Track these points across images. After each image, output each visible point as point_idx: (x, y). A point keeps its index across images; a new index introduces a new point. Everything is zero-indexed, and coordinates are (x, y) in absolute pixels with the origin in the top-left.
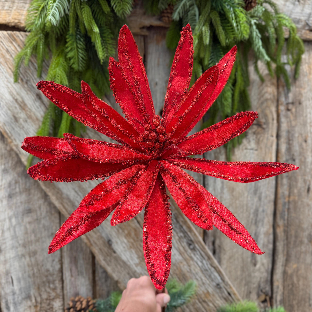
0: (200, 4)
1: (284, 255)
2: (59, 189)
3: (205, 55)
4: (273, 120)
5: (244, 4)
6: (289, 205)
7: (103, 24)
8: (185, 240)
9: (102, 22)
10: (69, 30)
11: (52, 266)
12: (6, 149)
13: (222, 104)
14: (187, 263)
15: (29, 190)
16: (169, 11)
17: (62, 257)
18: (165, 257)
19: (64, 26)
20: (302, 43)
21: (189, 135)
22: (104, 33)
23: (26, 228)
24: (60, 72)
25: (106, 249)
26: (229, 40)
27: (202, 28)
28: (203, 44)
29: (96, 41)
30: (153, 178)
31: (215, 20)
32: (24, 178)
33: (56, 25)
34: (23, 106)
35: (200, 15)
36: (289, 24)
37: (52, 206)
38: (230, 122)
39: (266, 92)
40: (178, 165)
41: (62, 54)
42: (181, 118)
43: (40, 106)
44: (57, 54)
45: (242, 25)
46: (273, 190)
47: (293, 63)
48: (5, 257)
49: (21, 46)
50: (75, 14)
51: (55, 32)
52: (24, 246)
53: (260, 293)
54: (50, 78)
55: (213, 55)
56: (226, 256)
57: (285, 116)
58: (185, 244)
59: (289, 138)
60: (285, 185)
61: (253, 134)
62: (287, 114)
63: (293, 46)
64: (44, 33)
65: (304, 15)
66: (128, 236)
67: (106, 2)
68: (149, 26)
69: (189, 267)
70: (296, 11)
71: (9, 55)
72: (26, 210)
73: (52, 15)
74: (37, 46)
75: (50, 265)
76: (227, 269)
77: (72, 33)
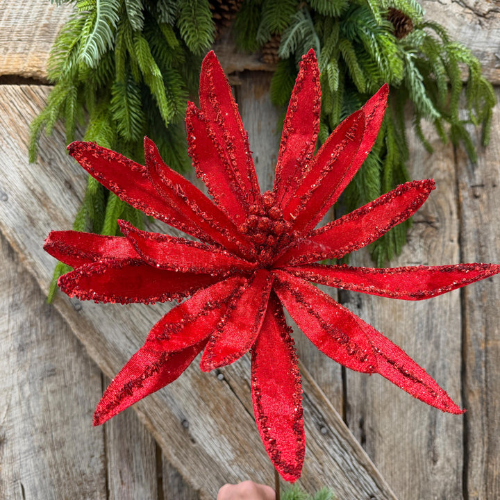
0: (323, 31)
1: (484, 444)
2: (100, 334)
3: (332, 110)
4: (451, 213)
5: (392, 28)
7: (169, 67)
8: (312, 419)
9: (168, 62)
10: (115, 78)
11: (89, 466)
12: (16, 271)
13: (365, 187)
14: (318, 459)
15: (53, 337)
16: (274, 45)
17: (105, 450)
19: (108, 71)
20: (491, 89)
22: (168, 81)
23: (47, 401)
25: (178, 436)
26: (370, 83)
27: (326, 66)
28: (330, 92)
29: (157, 92)
31: (347, 53)
32: (44, 318)
33: (94, 66)
34: (43, 200)
35: (321, 47)
36: (468, 57)
37: (90, 363)
39: (438, 169)
41: (105, 116)
43: (71, 200)
44: (97, 116)
45: (392, 61)
46: (459, 331)
47: (479, 122)
48: (12, 451)
49: (42, 107)
50: (125, 52)
52: (44, 431)
56: (383, 446)
57: (470, 206)
58: (313, 425)
59: (480, 242)
60: (479, 321)
61: (418, 238)
62: (474, 203)
63: (477, 93)
64: (77, 84)
65: (492, 45)
66: (216, 412)
67: (172, 31)
68: (242, 70)
69: (320, 466)
70: (477, 39)
71: (23, 120)
72: (48, 371)
73: (87, 51)
74: (65, 105)
75: (87, 464)
76: (385, 468)
77: (120, 81)
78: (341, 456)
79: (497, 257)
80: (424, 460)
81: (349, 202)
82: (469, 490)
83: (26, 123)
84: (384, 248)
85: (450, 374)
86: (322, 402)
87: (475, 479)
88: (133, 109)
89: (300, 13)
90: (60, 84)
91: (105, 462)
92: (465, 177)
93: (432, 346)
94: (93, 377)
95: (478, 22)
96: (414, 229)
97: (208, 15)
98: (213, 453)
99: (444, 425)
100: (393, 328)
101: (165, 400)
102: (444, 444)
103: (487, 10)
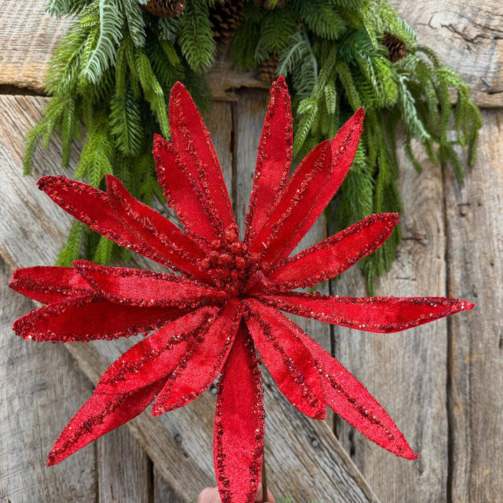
0: (320, 53)
1: (467, 454)
3: (329, 131)
4: (439, 231)
5: (387, 53)
7: (169, 84)
8: (304, 432)
9: (168, 79)
10: (115, 92)
11: (79, 482)
13: (358, 205)
14: (309, 471)
15: (44, 350)
16: (271, 64)
17: (96, 465)
19: (106, 85)
20: (478, 112)
23: (37, 416)
24: (100, 158)
25: (171, 450)
26: (366, 105)
27: (324, 88)
28: (327, 114)
29: (158, 109)
31: (344, 75)
33: (96, 82)
34: (37, 213)
35: (319, 69)
36: (457, 82)
37: (81, 377)
39: (426, 188)
41: (103, 130)
44: (94, 130)
45: (387, 84)
46: (445, 345)
47: (466, 143)
49: (37, 117)
50: (125, 68)
51: (92, 95)
52: (33, 447)
54: (84, 166)
56: (371, 458)
57: (457, 224)
58: (304, 438)
59: (465, 259)
60: (464, 335)
61: (407, 254)
62: (460, 221)
63: (465, 116)
64: (74, 96)
65: (479, 69)
66: (209, 426)
67: (173, 49)
68: (239, 86)
69: (311, 478)
70: (465, 64)
71: (18, 131)
72: (38, 385)
73: (90, 68)
74: (62, 117)
75: (77, 480)
76: (374, 479)
77: (119, 97)
78: (332, 468)
79: (482, 273)
80: (410, 471)
81: (341, 218)
82: (453, 499)
83: (21, 133)
84: (374, 264)
85: (436, 386)
87: (459, 488)
88: (132, 124)
89: (298, 34)
90: (57, 96)
91: (96, 477)
92: (452, 196)
93: (419, 359)
94: (84, 391)
95: (466, 47)
96: (402, 246)
97: (209, 33)
98: (206, 467)
99: (430, 436)
100: (382, 342)
102: (430, 455)
103: (474, 35)
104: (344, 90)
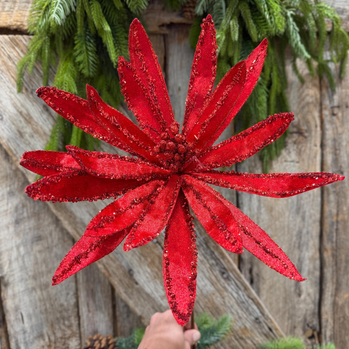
1: (333, 284)
2: (71, 212)
3: (234, 54)
4: (316, 126)
6: (337, 226)
7: (115, 22)
8: (217, 268)
9: (115, 20)
10: (77, 31)
11: (66, 300)
12: (11, 169)
13: (256, 110)
14: (221, 295)
15: (39, 214)
16: (191, 5)
17: (77, 290)
18: (189, 287)
19: (71, 26)
20: (347, 36)
21: (214, 145)
22: (116, 33)
23: (36, 258)
24: (68, 79)
25: (126, 280)
26: (261, 35)
27: (229, 23)
28: (232, 40)
29: (107, 41)
30: (173, 195)
31: (244, 12)
33: (62, 25)
34: (28, 119)
35: (227, 7)
36: (332, 14)
37: (65, 232)
38: (262, 127)
39: (308, 95)
40: (203, 180)
41: (70, 58)
42: (204, 125)
43: (48, 119)
44: (64, 59)
45: (277, 18)
47: (338, 61)
48: (13, 291)
49: (25, 51)
50: (84, 12)
51: (61, 33)
52: (35, 278)
53: (307, 327)
54: (57, 85)
55: (243, 53)
56: (265, 286)
57: (330, 121)
58: (217, 272)
59: (335, 147)
60: (333, 201)
61: (293, 144)
62: (332, 119)
63: (337, 40)
64: (49, 35)
66: (152, 264)
68: (169, 23)
69: (222, 300)
71: (12, 61)
72: (36, 237)
73: (57, 13)
74: (41, 51)
75: (64, 299)
76: (267, 300)
77: (80, 34)
78: (237, 293)
79: (347, 157)
80: (292, 295)
82: (322, 314)
83: (14, 63)
84: (268, 151)
86: (224, 257)
87: (326, 307)
90: (37, 35)
91: (77, 298)
92: (327, 101)
93: (300, 219)
94: (67, 241)
96: (289, 138)
98: (150, 291)
99: (307, 271)
100: (274, 206)
101: (117, 256)
104: (245, 23)
